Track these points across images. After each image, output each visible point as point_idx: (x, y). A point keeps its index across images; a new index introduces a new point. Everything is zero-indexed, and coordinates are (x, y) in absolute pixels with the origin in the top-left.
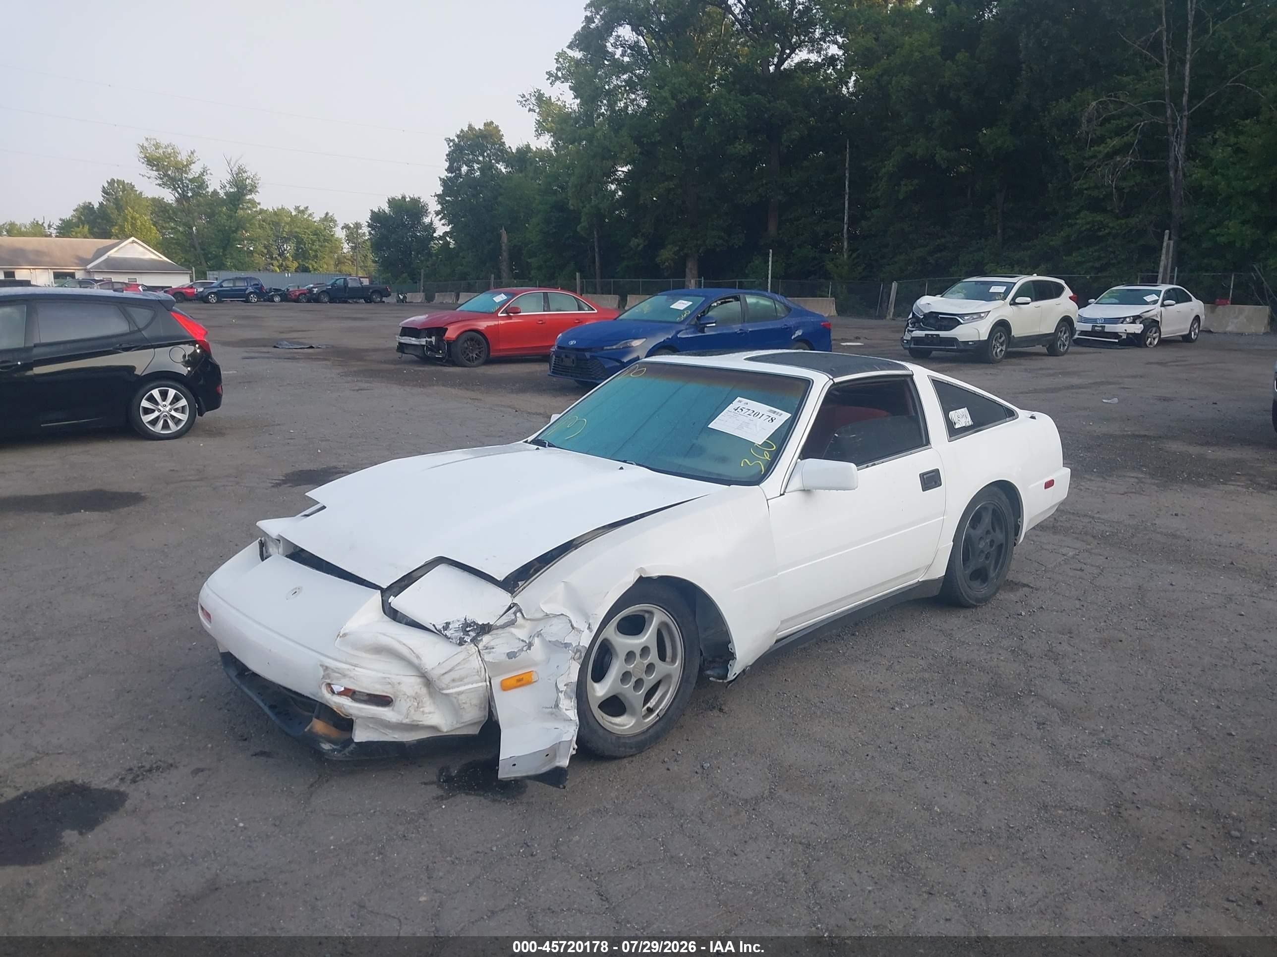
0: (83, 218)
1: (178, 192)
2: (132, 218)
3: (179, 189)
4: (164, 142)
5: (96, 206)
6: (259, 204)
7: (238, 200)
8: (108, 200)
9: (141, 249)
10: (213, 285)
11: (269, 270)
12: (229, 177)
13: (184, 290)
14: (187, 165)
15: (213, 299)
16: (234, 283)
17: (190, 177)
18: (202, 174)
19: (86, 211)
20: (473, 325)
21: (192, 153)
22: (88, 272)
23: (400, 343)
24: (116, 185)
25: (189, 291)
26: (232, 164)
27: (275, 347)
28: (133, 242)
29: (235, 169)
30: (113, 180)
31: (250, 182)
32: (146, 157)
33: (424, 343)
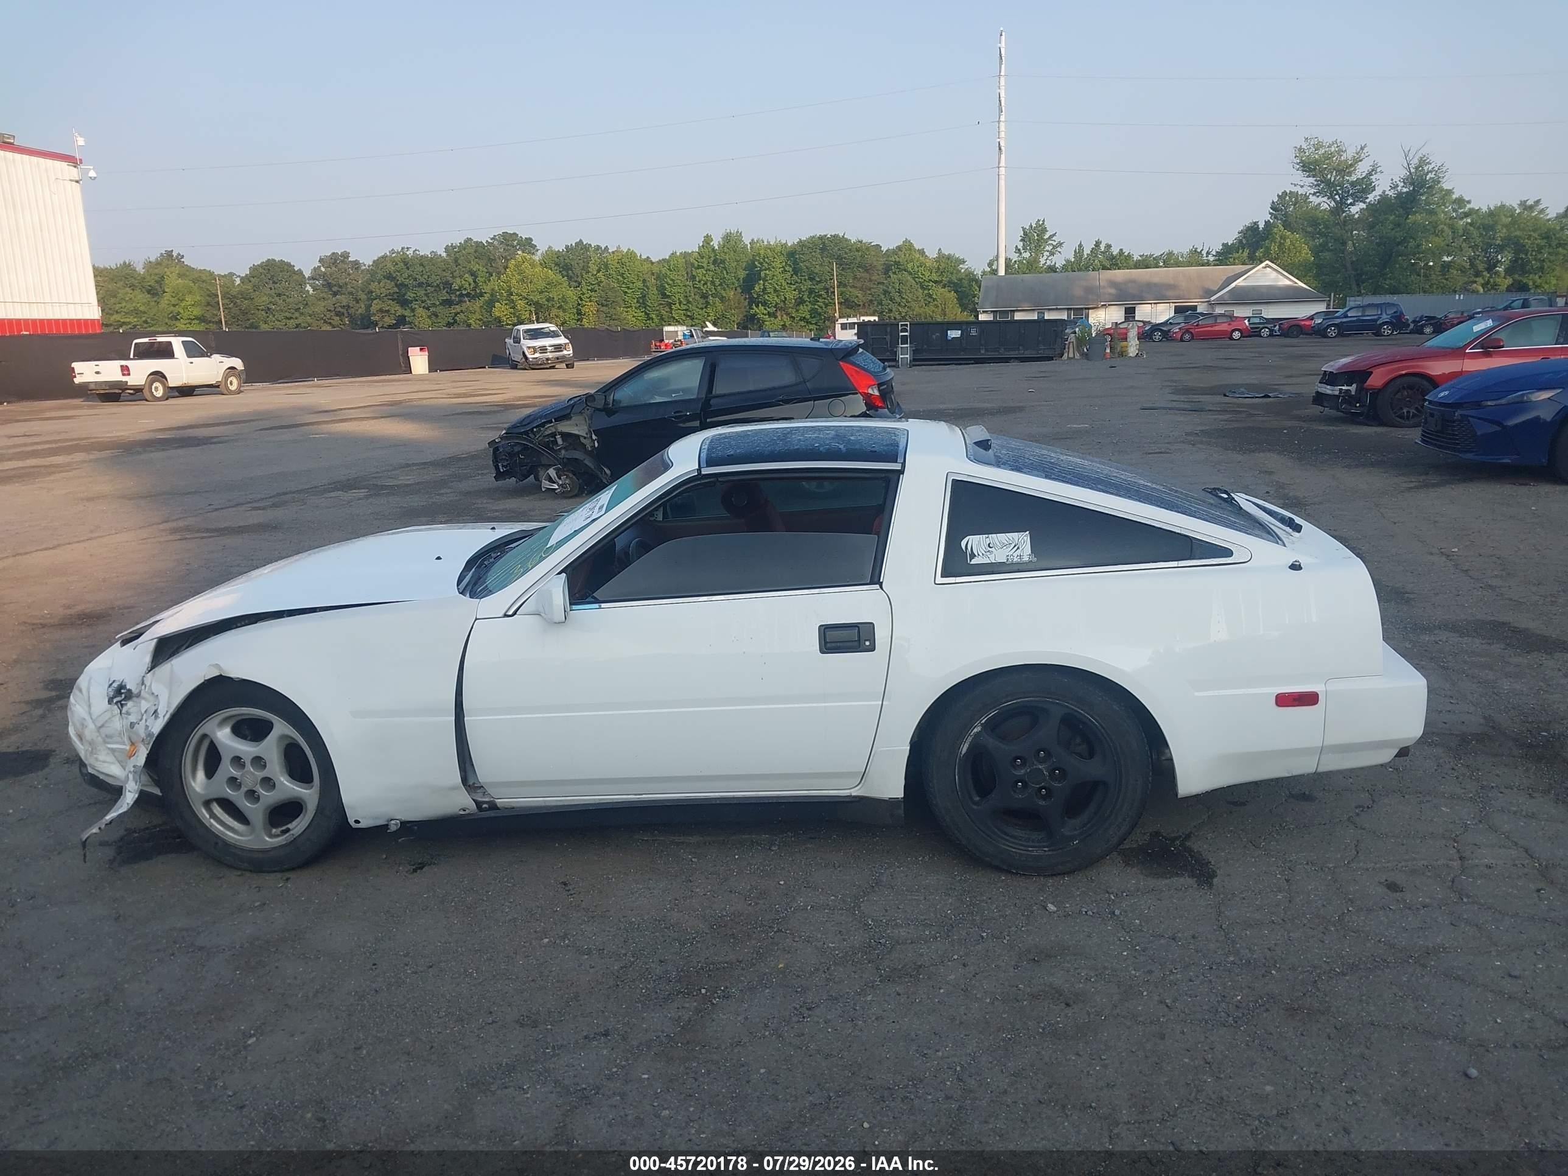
0: (1244, 242)
1: (1335, 200)
2: (1281, 238)
3: (1337, 197)
4: (1327, 139)
5: (1261, 226)
6: (1469, 202)
7: (1412, 202)
8: (1276, 218)
9: (1274, 274)
10: (1337, 315)
11: (1468, 290)
12: (1404, 173)
13: (1303, 323)
14: (1351, 165)
15: (1332, 332)
16: (1364, 311)
17: (1354, 178)
18: (1370, 174)
19: (1249, 232)
20: (1418, 366)
21: (1362, 149)
22: (1212, 305)
23: (1317, 392)
24: (1287, 198)
25: (1307, 323)
26: (1411, 155)
27: (1225, 395)
28: (1267, 266)
29: (1415, 161)
30: (1285, 193)
31: (1433, 176)
32: (1302, 161)
33: (1337, 393)
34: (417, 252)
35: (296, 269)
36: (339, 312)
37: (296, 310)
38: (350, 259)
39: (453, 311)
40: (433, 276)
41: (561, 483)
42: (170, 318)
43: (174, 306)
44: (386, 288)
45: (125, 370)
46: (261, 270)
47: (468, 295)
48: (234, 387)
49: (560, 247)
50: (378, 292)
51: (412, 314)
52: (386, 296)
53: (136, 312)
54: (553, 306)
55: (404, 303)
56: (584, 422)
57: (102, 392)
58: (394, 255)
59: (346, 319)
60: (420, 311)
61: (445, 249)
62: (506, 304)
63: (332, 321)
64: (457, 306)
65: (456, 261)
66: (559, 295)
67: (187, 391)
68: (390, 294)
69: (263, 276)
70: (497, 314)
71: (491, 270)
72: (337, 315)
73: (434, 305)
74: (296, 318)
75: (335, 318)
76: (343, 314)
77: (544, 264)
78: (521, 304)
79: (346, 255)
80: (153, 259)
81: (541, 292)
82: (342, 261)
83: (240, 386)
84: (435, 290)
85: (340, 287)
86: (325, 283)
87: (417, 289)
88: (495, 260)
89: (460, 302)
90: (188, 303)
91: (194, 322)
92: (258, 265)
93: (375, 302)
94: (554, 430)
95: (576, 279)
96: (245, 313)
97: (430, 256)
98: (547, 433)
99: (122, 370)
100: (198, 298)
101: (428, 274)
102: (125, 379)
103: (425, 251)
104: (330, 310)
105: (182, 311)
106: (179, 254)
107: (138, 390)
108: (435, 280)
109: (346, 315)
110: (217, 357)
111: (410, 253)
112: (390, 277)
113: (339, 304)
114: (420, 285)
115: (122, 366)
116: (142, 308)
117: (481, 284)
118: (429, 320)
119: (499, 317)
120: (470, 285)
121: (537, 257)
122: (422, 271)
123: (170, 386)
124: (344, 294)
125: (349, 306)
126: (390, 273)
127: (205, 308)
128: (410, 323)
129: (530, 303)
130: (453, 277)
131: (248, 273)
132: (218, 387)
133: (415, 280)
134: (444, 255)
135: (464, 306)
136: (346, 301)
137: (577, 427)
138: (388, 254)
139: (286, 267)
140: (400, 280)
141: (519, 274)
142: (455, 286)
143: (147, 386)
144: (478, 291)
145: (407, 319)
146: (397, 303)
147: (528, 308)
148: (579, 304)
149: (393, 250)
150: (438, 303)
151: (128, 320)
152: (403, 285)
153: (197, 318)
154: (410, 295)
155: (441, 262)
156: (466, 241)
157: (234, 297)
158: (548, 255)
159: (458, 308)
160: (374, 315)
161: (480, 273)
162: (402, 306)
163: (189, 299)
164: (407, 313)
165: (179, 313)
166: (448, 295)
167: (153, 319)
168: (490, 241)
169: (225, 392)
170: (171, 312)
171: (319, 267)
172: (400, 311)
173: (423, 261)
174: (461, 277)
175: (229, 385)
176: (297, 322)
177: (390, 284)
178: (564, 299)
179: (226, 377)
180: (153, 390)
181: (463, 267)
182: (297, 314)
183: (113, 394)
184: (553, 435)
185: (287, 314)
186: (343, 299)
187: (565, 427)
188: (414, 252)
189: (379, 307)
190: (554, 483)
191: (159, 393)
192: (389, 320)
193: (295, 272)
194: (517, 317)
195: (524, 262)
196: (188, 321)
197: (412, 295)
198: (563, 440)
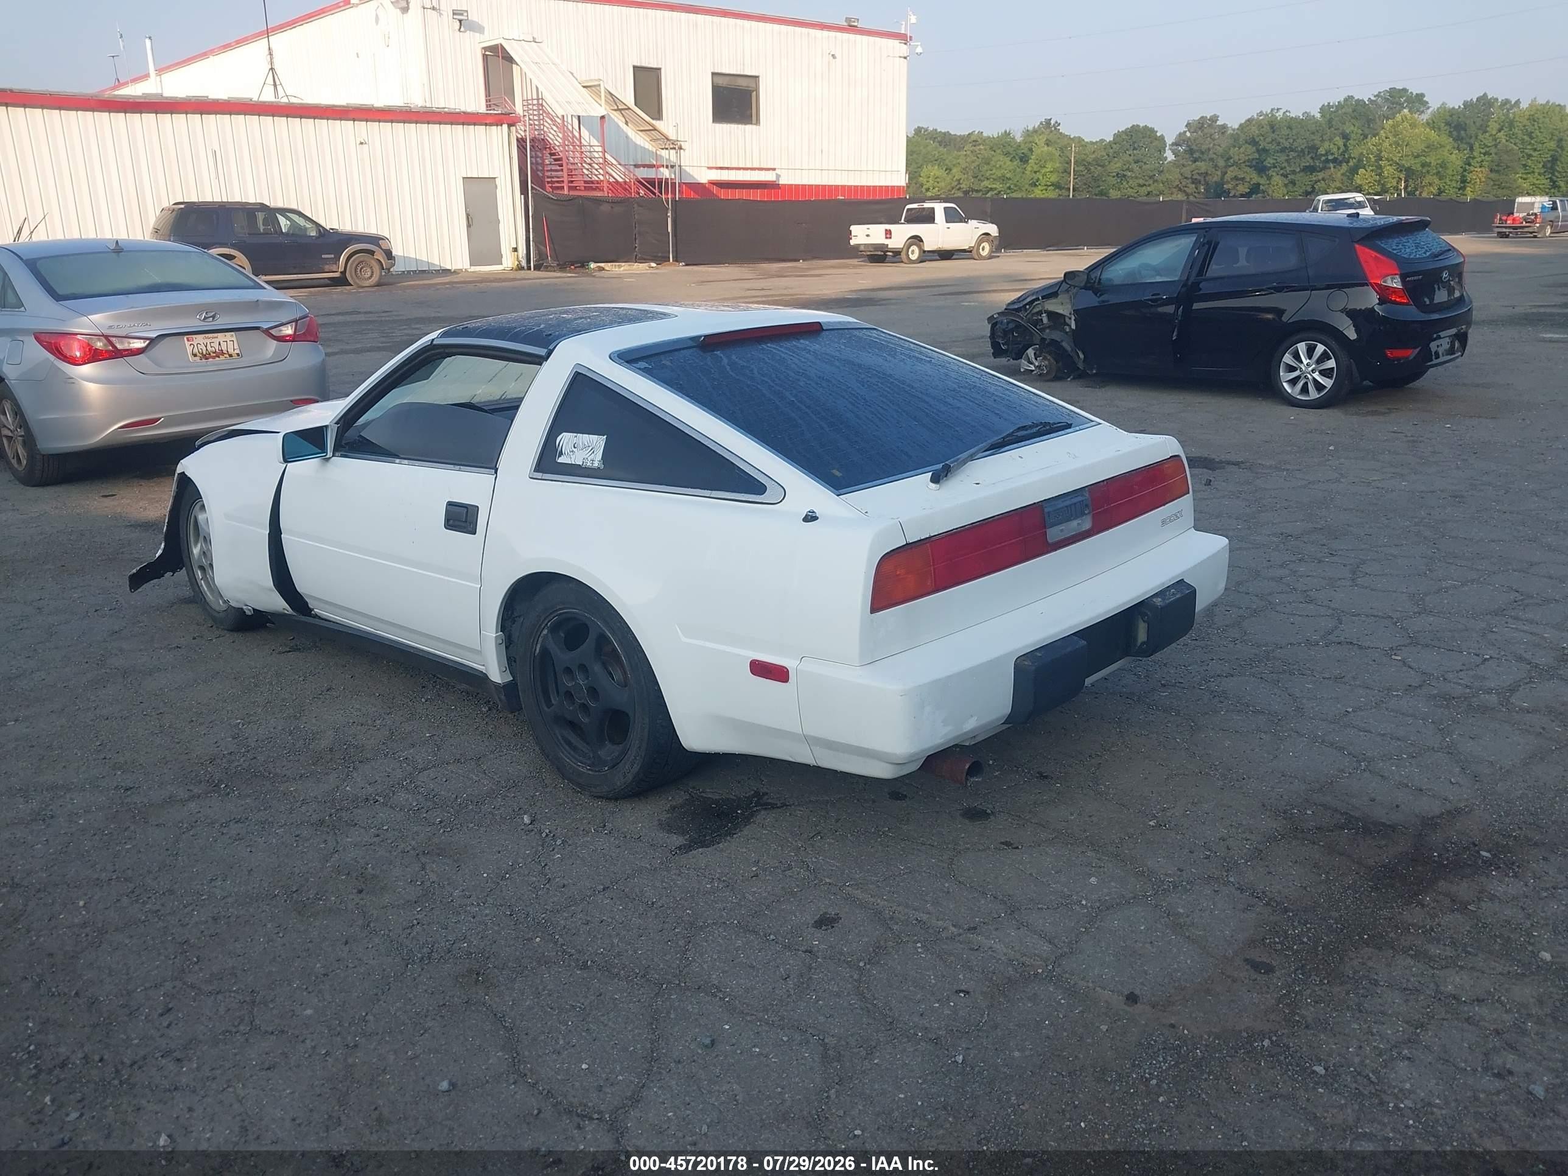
34: (1288, 114)
35: (1158, 134)
36: (1196, 179)
37: (1151, 177)
38: (1218, 123)
39: (1314, 179)
40: (1299, 141)
41: (1037, 364)
42: (1031, 185)
43: (1035, 172)
44: (1246, 153)
45: (888, 234)
46: (1124, 137)
47: (1335, 161)
48: (985, 253)
49: (1456, 103)
50: (1236, 158)
51: (1268, 182)
52: (1244, 162)
53: (1003, 179)
54: (1428, 172)
55: (1261, 169)
56: (1068, 301)
57: (869, 253)
58: (1261, 118)
59: (1202, 187)
60: (1277, 180)
61: (1320, 109)
62: (1372, 171)
63: (1186, 189)
64: (1319, 174)
65: (1330, 121)
66: (1439, 159)
67: (946, 255)
68: (1248, 160)
69: (1125, 142)
70: (1359, 182)
71: (1367, 131)
72: (1193, 183)
73: (1294, 172)
74: (1149, 185)
75: (1190, 185)
76: (1200, 182)
77: (1431, 124)
78: (1388, 170)
79: (1215, 119)
80: (1030, 128)
81: (1417, 157)
82: (1209, 125)
83: (991, 251)
84: (1298, 156)
85: (1202, 153)
86: (1188, 149)
87: (1278, 155)
88: (1374, 120)
89: (1324, 168)
90: (1048, 170)
91: (1050, 188)
92: (1122, 131)
93: (1231, 169)
94: (1041, 308)
95: (1468, 140)
96: (1095, 180)
97: (1301, 117)
98: (1035, 311)
99: (886, 234)
100: (1058, 165)
101: (1295, 137)
102: (887, 242)
103: (1296, 112)
104: (1186, 178)
105: (1041, 178)
106: (1056, 122)
107: (897, 253)
108: (1301, 144)
109: (1203, 182)
110: (973, 223)
111: (1279, 115)
112: (1253, 142)
113: (1197, 171)
114: (1283, 150)
115: (886, 230)
116: (1008, 175)
117: (1352, 147)
118: (1285, 189)
119: (1361, 185)
120: (1339, 149)
121: (1425, 117)
122: (1288, 135)
123: (926, 249)
124: (1205, 160)
125: (1207, 173)
126: (1253, 138)
127: (1061, 175)
128: (1264, 192)
129: (1400, 168)
130: (1323, 141)
131: (1112, 139)
132: (971, 252)
133: (1279, 144)
134: (1318, 116)
135: (1327, 173)
136: (1205, 167)
137: (1061, 306)
138: (1255, 116)
139: (1148, 133)
140: (1262, 145)
141: (1395, 136)
142: (1322, 151)
143: (905, 250)
144: (1346, 156)
145: (1262, 187)
146: (1255, 170)
147: (1397, 174)
148: (1465, 170)
149: (1261, 112)
150: (1298, 170)
151: (994, 186)
152: (1265, 150)
153: (1052, 185)
154: (1269, 162)
155: (1313, 123)
156: (1346, 100)
157: (1089, 163)
158: (1439, 113)
159: (1321, 175)
160: (1228, 182)
161: (1353, 136)
162: (1259, 174)
163: (1049, 166)
164: (1263, 181)
165: (1038, 180)
166: (1311, 161)
167: (1016, 186)
168: (1373, 98)
169: (976, 257)
170: (1032, 179)
171: (1185, 132)
172: (1255, 178)
173: (1291, 123)
174: (1331, 140)
175: (981, 250)
176: (1149, 189)
177: (1251, 149)
178: (1443, 165)
179: (980, 242)
180: (910, 253)
181: (1336, 129)
182: (1151, 182)
183: (880, 256)
184: (1040, 313)
185: (1141, 182)
186: (1202, 166)
187: (1053, 306)
188: (1284, 113)
189: (1234, 174)
190: (1032, 363)
191: (914, 257)
192: (1243, 189)
193: (1156, 138)
194: (1382, 184)
195: (1403, 121)
196: (1045, 187)
197: (1272, 161)
198: (1049, 319)
